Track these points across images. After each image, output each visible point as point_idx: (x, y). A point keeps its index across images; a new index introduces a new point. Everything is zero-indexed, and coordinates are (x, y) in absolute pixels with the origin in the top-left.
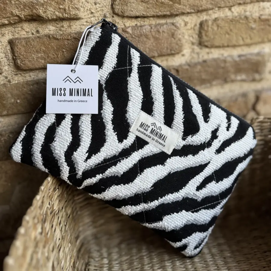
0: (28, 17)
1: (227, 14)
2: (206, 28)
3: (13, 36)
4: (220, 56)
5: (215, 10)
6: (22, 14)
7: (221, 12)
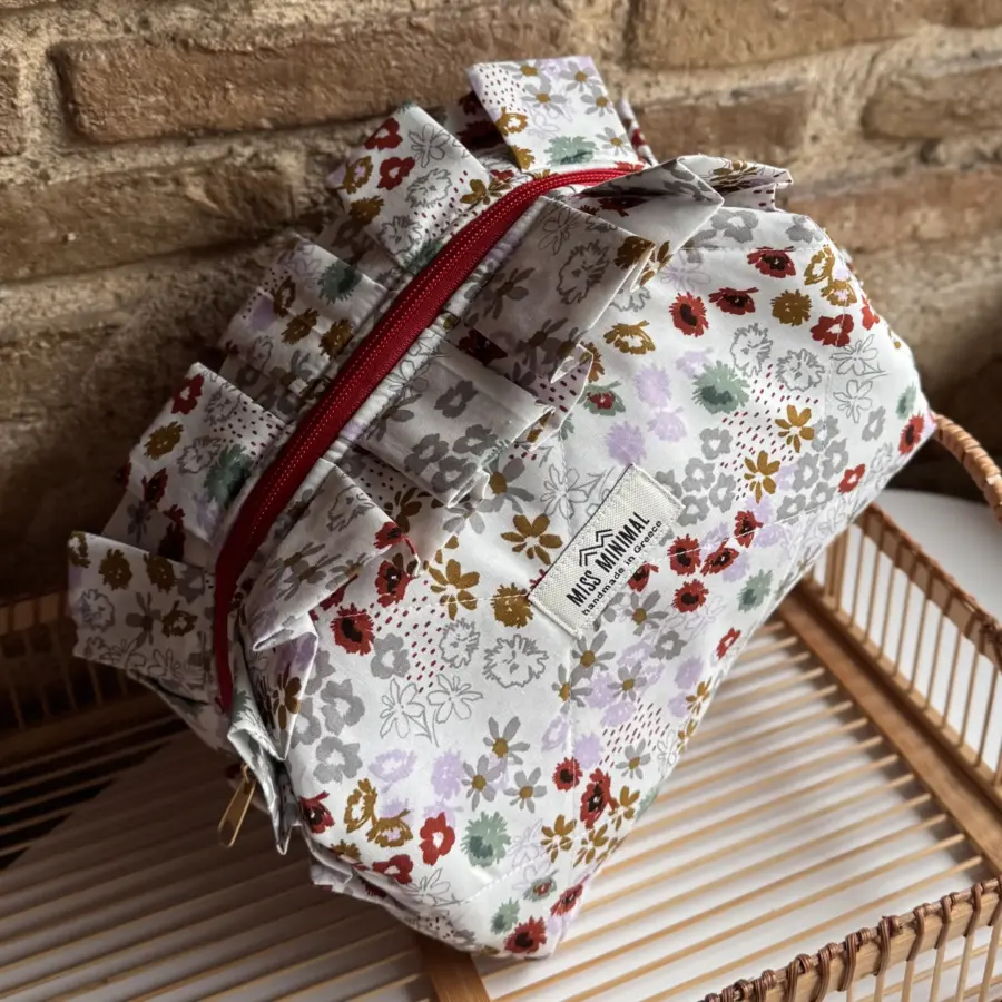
4: (681, 94)
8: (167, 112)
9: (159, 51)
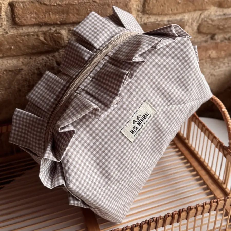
8: (36, 19)
9: (34, 4)
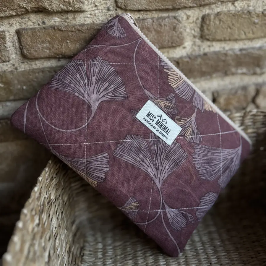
0: (35, 9)
1: (230, 9)
2: (208, 22)
3: (20, 27)
4: (222, 49)
5: (218, 4)
6: (29, 7)
7: (223, 6)
